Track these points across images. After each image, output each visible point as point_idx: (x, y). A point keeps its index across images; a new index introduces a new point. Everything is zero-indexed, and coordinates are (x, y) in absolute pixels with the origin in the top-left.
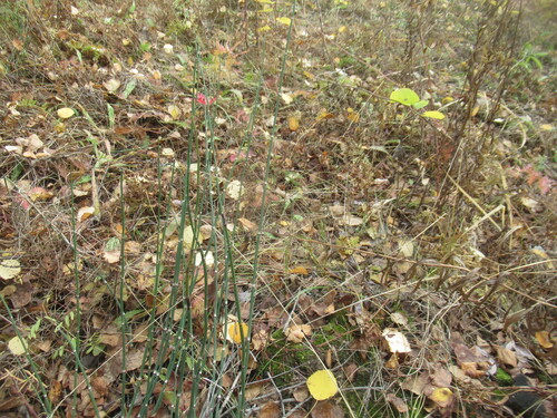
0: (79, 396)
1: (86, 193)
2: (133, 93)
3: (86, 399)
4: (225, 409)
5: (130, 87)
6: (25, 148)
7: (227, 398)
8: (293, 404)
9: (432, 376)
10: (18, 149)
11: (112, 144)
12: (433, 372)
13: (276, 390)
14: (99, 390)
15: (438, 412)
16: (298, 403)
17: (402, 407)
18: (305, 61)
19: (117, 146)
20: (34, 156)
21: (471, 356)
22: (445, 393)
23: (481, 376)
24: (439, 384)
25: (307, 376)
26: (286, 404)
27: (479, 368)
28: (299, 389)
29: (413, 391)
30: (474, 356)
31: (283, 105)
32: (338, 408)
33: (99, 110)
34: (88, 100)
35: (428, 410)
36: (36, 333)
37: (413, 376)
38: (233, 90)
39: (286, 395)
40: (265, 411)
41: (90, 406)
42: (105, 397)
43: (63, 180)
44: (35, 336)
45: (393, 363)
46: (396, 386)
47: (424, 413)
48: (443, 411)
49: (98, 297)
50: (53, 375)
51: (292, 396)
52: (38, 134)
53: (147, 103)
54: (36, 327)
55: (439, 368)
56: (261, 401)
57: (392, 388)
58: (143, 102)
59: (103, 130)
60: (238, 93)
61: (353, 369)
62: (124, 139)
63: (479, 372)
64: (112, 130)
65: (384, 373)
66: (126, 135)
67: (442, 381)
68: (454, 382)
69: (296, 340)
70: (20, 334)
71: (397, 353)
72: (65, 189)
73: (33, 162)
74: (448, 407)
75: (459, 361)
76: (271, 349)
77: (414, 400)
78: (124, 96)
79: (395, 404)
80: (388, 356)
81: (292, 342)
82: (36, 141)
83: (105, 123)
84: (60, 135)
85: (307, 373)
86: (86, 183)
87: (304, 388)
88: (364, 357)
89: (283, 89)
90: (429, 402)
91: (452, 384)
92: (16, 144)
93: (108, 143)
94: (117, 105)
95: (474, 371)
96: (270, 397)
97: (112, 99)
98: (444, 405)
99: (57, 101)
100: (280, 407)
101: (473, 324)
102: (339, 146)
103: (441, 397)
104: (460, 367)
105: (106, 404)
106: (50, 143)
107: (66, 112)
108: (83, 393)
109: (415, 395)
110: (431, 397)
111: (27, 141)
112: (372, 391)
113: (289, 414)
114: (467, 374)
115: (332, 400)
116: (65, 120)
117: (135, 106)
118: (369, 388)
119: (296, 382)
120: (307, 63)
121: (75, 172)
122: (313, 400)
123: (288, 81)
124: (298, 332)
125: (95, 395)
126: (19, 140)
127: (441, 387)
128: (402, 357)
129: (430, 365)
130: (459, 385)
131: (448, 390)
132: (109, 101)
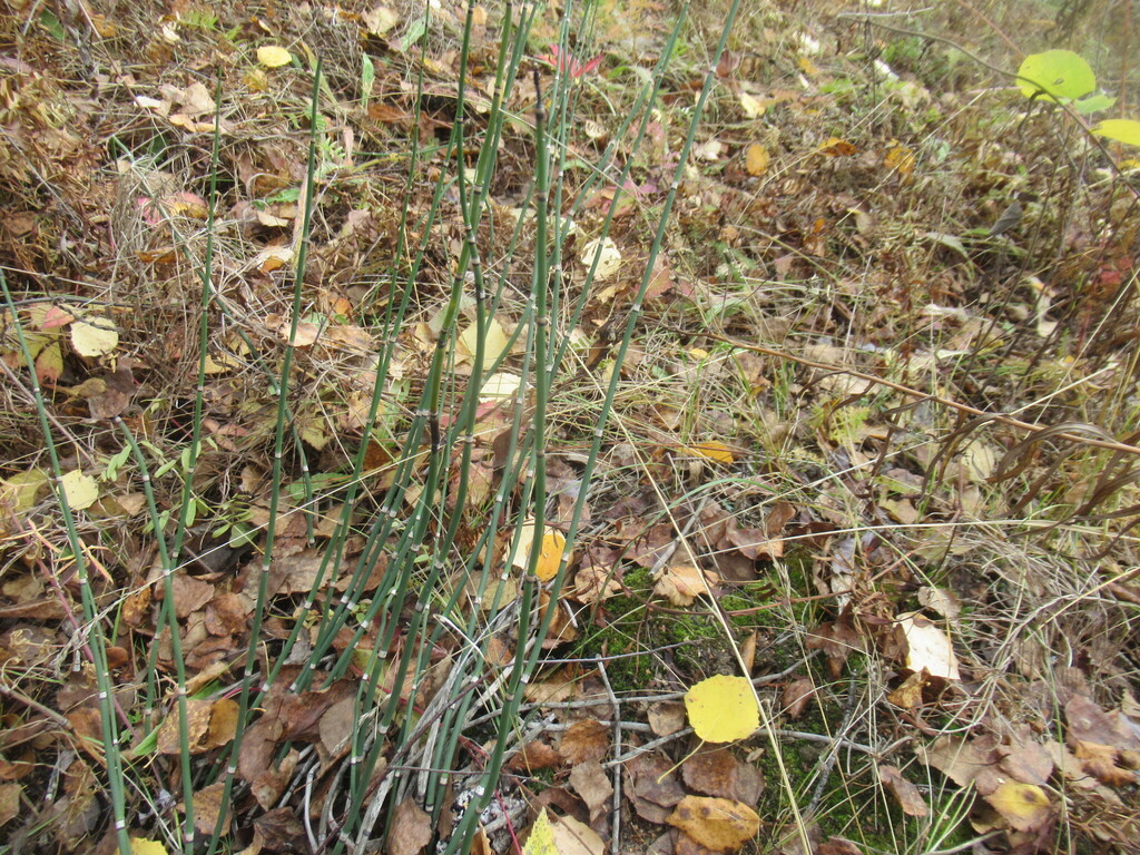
0: (183, 621)
1: (284, 223)
2: (420, 42)
3: (196, 632)
4: (482, 711)
5: (416, 30)
6: (176, 108)
7: (492, 689)
8: (644, 737)
9: (1003, 749)
10: (162, 107)
11: (357, 138)
12: (1007, 742)
13: (609, 695)
14: (228, 620)
15: (1001, 839)
16: (655, 737)
17: (913, 803)
18: (806, 40)
19: (368, 145)
20: (191, 127)
21: (1107, 730)
22: (1030, 797)
23: (1124, 783)
24: (1018, 772)
25: (689, 683)
26: (626, 734)
27: (1121, 762)
28: (664, 707)
29: (949, 773)
30: (1113, 733)
31: (740, 119)
32: (749, 772)
33: (343, 64)
34: (324, 36)
35: (979, 828)
36: (118, 470)
37: (956, 740)
38: (634, 68)
39: (630, 712)
40: (574, 736)
41: (202, 648)
42: (235, 636)
43: (243, 188)
44: (114, 477)
45: (909, 696)
46: (906, 752)
47: (965, 832)
48: (1015, 840)
49: (263, 429)
50: (140, 569)
51: (644, 718)
52: (209, 86)
53: (448, 69)
54: (119, 459)
55: (1024, 735)
56: (570, 713)
57: (895, 753)
58: (437, 65)
59: (343, 109)
60: (646, 75)
61: (804, 690)
62: (385, 132)
63: (1121, 772)
64: (363, 109)
65: (883, 714)
66: (389, 125)
67: (1026, 767)
68: (1055, 777)
69: (678, 599)
70: (85, 467)
71: (925, 673)
72: (244, 208)
73: (187, 137)
74: (1032, 833)
75: (1073, 735)
76: (615, 604)
77: (947, 794)
78: (401, 45)
79: (899, 791)
80: (900, 676)
81: (666, 600)
82: (200, 98)
83: (352, 94)
84: (254, 97)
85: (690, 676)
86: (288, 204)
87: (678, 707)
88: (837, 668)
89: (746, 85)
90: (983, 809)
91: (1050, 781)
92: (159, 97)
93: (349, 134)
94: (385, 61)
95: (1108, 766)
96: (590, 710)
97: (376, 46)
98: (1021, 826)
99: (261, 30)
100: (611, 738)
101: (1118, 663)
102: (852, 219)
103: (1017, 806)
104: (1073, 750)
105: (234, 651)
106: (231, 110)
107: (275, 55)
108: (193, 618)
109: (952, 785)
110: (990, 799)
111: (182, 94)
112: (843, 750)
113: (629, 757)
114: (1089, 771)
115: (738, 749)
116: (270, 71)
117: (420, 70)
118: (836, 742)
119: (660, 689)
120: (811, 45)
121: (270, 176)
122: (691, 739)
123: (759, 72)
124: (687, 581)
125: (216, 627)
126: (168, 90)
127: (1020, 781)
128: (934, 688)
129: (1000, 722)
130: (1069, 791)
131: (1040, 793)
132: (369, 51)
